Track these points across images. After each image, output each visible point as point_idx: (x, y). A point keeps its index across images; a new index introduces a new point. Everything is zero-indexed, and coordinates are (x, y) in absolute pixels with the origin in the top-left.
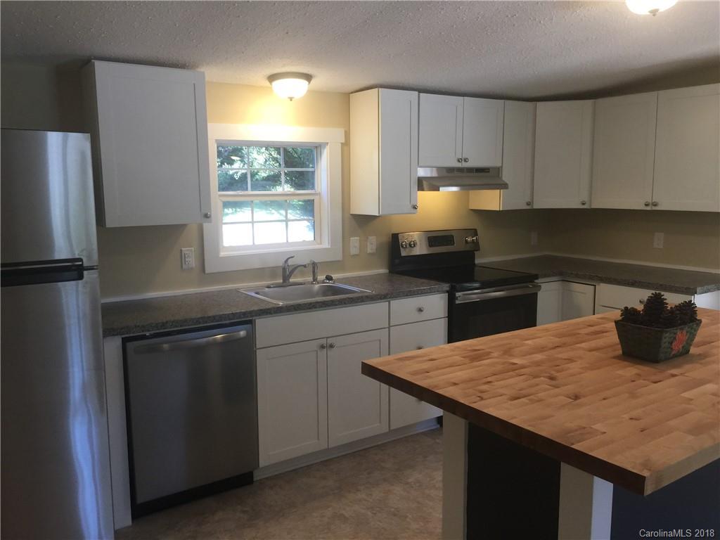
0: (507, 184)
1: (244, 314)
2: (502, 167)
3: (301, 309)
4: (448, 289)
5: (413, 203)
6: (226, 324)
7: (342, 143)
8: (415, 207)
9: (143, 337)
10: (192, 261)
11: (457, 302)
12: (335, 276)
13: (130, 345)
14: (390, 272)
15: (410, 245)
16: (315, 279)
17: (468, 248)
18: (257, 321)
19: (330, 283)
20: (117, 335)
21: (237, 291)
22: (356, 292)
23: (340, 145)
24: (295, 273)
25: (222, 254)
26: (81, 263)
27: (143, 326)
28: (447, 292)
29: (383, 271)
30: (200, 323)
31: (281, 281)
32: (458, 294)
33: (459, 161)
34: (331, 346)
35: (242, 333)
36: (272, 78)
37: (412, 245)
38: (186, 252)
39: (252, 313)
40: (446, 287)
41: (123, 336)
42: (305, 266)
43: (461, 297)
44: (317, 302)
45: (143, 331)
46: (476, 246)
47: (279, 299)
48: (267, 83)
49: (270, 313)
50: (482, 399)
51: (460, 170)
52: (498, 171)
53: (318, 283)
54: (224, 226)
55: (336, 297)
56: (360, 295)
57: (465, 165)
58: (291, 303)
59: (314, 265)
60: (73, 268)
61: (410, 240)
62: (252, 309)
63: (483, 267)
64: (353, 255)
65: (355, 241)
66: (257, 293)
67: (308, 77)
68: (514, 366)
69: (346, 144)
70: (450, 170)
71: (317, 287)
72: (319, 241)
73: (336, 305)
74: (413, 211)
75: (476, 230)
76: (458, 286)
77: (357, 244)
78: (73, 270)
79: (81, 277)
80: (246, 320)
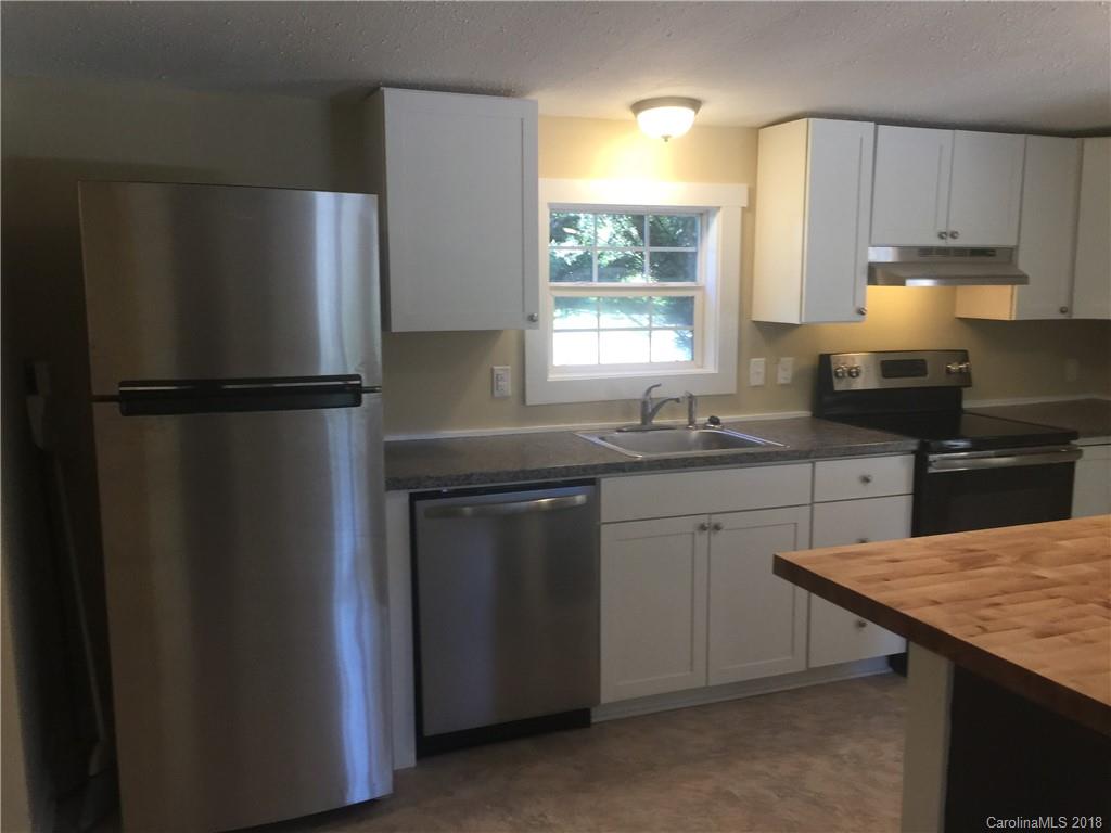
0: (1026, 277)
1: (585, 469)
2: (1017, 247)
3: (669, 467)
4: (914, 447)
5: (859, 305)
6: (556, 483)
7: (743, 208)
8: (861, 312)
9: (438, 495)
10: (508, 386)
11: (931, 470)
12: (723, 418)
13: (421, 505)
14: (813, 416)
15: (850, 374)
16: (691, 422)
17: (951, 382)
18: (603, 481)
19: (716, 429)
20: (403, 488)
21: (572, 434)
22: (759, 445)
23: (739, 210)
24: (660, 411)
25: (552, 377)
26: (358, 382)
27: (438, 479)
28: (913, 452)
29: (804, 414)
30: (519, 479)
31: (639, 422)
32: (932, 457)
33: (942, 238)
34: (717, 528)
35: (580, 499)
36: (638, 107)
37: (853, 373)
38: (500, 373)
39: (595, 468)
40: (913, 444)
41: (412, 491)
42: (677, 400)
43: (938, 463)
44: (698, 458)
45: (439, 486)
46: (966, 378)
47: (638, 450)
48: (630, 115)
49: (624, 471)
50: (985, 630)
51: (944, 251)
52: (1009, 254)
53: (697, 428)
54: (555, 335)
55: (725, 452)
56: (766, 450)
57: (951, 243)
58: (655, 456)
59: (691, 399)
60: (348, 389)
61: (850, 364)
62: (595, 463)
63: (976, 414)
64: (756, 387)
65: (758, 365)
66: (603, 439)
67: (695, 104)
68: (1041, 582)
69: (749, 210)
70: (926, 251)
71: (694, 433)
72: (699, 364)
73: (728, 463)
74: (859, 317)
75: (965, 351)
76: (933, 444)
77: (761, 370)
78: (346, 391)
79: (357, 402)
80: (587, 478)
